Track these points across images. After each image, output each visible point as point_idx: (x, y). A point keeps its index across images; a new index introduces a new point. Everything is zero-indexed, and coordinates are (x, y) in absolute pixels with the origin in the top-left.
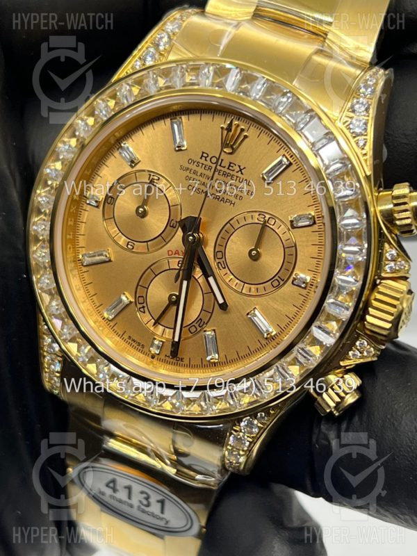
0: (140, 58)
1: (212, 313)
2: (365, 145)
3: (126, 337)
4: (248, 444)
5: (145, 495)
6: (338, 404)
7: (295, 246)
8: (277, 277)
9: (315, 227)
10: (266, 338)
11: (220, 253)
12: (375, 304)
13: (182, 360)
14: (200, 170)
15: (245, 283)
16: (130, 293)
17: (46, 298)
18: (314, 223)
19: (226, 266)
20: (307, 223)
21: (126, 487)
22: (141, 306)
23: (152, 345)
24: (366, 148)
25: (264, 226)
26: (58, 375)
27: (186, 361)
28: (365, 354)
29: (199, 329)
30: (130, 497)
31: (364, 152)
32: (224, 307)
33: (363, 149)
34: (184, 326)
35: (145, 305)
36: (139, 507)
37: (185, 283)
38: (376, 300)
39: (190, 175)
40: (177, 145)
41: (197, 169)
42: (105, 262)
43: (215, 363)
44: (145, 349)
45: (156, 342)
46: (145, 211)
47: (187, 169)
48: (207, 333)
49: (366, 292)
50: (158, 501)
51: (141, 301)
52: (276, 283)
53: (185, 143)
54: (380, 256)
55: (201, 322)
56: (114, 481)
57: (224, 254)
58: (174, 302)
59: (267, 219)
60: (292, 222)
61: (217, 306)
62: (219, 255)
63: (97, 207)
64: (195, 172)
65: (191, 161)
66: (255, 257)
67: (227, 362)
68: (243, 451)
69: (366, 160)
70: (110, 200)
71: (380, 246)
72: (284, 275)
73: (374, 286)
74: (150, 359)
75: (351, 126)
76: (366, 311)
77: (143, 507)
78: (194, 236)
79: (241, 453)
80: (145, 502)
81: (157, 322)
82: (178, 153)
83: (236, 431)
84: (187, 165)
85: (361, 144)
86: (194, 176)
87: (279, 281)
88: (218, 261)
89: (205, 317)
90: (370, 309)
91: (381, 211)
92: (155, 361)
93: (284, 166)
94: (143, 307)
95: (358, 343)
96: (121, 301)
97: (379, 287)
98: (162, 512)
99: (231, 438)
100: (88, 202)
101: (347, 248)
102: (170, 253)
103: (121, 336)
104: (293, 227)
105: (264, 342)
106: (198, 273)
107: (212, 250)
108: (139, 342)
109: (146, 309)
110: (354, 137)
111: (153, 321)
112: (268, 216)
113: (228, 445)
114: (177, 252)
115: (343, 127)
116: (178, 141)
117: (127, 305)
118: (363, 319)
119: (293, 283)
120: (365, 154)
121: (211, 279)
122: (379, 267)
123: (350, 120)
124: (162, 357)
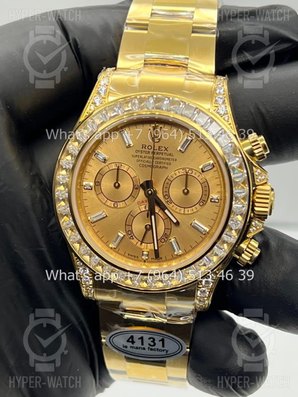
0: (92, 103)
1: (171, 229)
2: (228, 119)
3: (127, 255)
4: (208, 293)
5: (152, 340)
6: (251, 257)
7: (207, 181)
8: (201, 201)
9: (215, 169)
10: (205, 234)
11: (167, 195)
12: (257, 200)
13: (161, 258)
14: (144, 155)
15: (184, 208)
16: (122, 231)
17: (77, 246)
18: (214, 167)
19: (171, 202)
20: (210, 168)
21: (139, 339)
22: (130, 236)
23: (143, 255)
24: (229, 120)
25: (187, 175)
26: (91, 286)
27: (164, 259)
28: (258, 227)
29: (166, 239)
30: (142, 344)
31: (229, 123)
32: (177, 224)
33: (228, 121)
34: (158, 239)
35: (132, 235)
36: (149, 348)
37: (153, 217)
38: (258, 198)
39: (139, 159)
40: (127, 145)
41: (142, 154)
42: (104, 217)
43: (180, 255)
44: (140, 258)
45: (145, 253)
46: (119, 185)
47: (137, 156)
48: (172, 240)
49: (251, 195)
50: (160, 341)
51: (130, 233)
52: (201, 204)
53: (131, 143)
54: (253, 175)
55: (166, 236)
56: (132, 337)
57: (169, 197)
58: (149, 228)
59: (187, 171)
60: (202, 169)
61: (172, 224)
62: (167, 197)
63: (92, 189)
64: (141, 157)
65: (137, 151)
66: (186, 193)
67: (186, 253)
68: (206, 297)
69: (231, 127)
70: (98, 183)
71: (252, 170)
72: (205, 198)
73: (254, 191)
74: (143, 263)
75: (219, 111)
76: (253, 206)
77: (151, 347)
78: (151, 191)
79: (206, 299)
80: (152, 344)
81: (142, 242)
82: (129, 149)
83: (200, 288)
84: (136, 154)
85: (226, 119)
86: (141, 159)
87: (203, 202)
88: (166, 200)
89: (168, 232)
90: (255, 204)
91: (246, 151)
92: (146, 264)
93: (189, 141)
94: (132, 236)
95: (253, 223)
96: (119, 236)
97: (256, 191)
98: (163, 346)
99: (199, 293)
100: (85, 188)
101: (236, 175)
102: (139, 203)
103: (124, 256)
104: (203, 171)
105: (203, 236)
106: (157, 209)
107: (162, 195)
108: (135, 256)
109: (134, 237)
110: (222, 117)
111: (140, 242)
112: (187, 170)
113: (197, 296)
114: (143, 202)
115: (214, 113)
116: (127, 142)
117: (123, 237)
118: (253, 210)
119: (211, 201)
120: (230, 124)
121: (166, 211)
122: (254, 180)
123: (217, 108)
124: (150, 260)
